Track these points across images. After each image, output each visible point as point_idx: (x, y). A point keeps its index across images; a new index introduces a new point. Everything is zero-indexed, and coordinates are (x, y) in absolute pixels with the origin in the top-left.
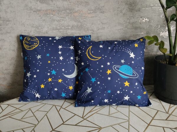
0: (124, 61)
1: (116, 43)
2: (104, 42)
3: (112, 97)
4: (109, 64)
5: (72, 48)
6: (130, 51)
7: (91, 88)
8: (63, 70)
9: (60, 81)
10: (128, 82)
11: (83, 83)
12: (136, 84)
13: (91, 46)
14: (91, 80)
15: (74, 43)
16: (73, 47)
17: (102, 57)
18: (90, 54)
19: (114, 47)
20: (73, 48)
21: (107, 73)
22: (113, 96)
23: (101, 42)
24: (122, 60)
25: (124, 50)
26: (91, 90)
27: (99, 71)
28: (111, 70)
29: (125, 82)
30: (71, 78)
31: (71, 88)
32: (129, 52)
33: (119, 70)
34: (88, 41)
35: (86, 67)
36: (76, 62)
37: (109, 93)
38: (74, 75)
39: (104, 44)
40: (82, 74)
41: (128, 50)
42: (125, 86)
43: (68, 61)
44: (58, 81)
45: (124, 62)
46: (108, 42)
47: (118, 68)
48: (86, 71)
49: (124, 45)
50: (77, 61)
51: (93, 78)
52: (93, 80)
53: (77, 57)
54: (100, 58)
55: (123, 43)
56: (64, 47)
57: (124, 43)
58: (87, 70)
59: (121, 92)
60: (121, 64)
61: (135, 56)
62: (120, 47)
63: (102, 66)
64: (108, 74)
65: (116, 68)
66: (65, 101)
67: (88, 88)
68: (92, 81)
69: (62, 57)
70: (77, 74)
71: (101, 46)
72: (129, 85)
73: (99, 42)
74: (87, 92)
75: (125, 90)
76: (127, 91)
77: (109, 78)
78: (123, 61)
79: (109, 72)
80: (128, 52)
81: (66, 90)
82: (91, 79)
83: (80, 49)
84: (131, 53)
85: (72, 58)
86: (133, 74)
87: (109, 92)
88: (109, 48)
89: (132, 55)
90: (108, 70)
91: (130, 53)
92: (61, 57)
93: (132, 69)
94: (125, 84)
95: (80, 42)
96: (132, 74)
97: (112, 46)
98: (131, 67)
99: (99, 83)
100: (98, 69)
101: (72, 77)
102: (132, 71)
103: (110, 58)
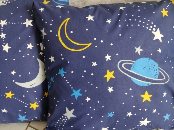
0: (142, 50)
1: (122, 8)
2: (96, 7)
3: (117, 123)
4: (108, 57)
5: (28, 23)
6: (153, 25)
7: (73, 110)
8: (13, 73)
9: (9, 95)
10: (149, 94)
11: (56, 100)
12: (165, 94)
13: (68, 19)
14: (72, 95)
15: (32, 13)
16: (31, 21)
17: (94, 43)
18: (67, 36)
19: (119, 17)
20: (32, 23)
21: (106, 78)
22: (118, 121)
23: (91, 8)
24: (138, 47)
25: (141, 24)
26: (74, 114)
27: (87, 75)
28: (113, 72)
29: (144, 94)
30: (31, 87)
31: (34, 106)
32: (152, 29)
33: (130, 70)
34: (60, 7)
35: (60, 67)
36: (41, 54)
37: (110, 117)
38: (37, 81)
39: (97, 13)
40: (52, 79)
41: (150, 25)
42: (143, 101)
43: (22, 54)
44: (6, 95)
45: (141, 52)
46: (104, 6)
47: (129, 67)
48: (60, 74)
49: (139, 13)
50: (41, 51)
51: (77, 90)
52: (77, 94)
53: (41, 44)
54: (90, 44)
55: (136, 8)
56: (11, 23)
57: (139, 8)
58: (62, 72)
59: (135, 114)
60: (136, 57)
61: (163, 36)
62: (131, 18)
63: (94, 64)
64: (108, 80)
65: (125, 66)
66: (29, 126)
67: (67, 109)
68: (74, 96)
69: (9, 46)
70: (45, 78)
71: (90, 18)
72: (150, 98)
73: (85, 9)
74: (64, 116)
75: (143, 110)
76: (146, 110)
77: (110, 89)
78: (139, 50)
79: (109, 75)
80: (149, 28)
81: (24, 110)
82: (73, 92)
83: (43, 25)
84: (156, 31)
85: (30, 46)
86: (160, 76)
87: (111, 115)
88: (109, 21)
89: (158, 35)
90: (108, 71)
91: (154, 29)
92: (5, 45)
93: (157, 65)
94: (143, 98)
95: (42, 10)
96: (157, 76)
97: (115, 17)
98: (156, 61)
99: (88, 99)
100: (85, 71)
101: (35, 86)
102: (158, 71)
103: (112, 44)
